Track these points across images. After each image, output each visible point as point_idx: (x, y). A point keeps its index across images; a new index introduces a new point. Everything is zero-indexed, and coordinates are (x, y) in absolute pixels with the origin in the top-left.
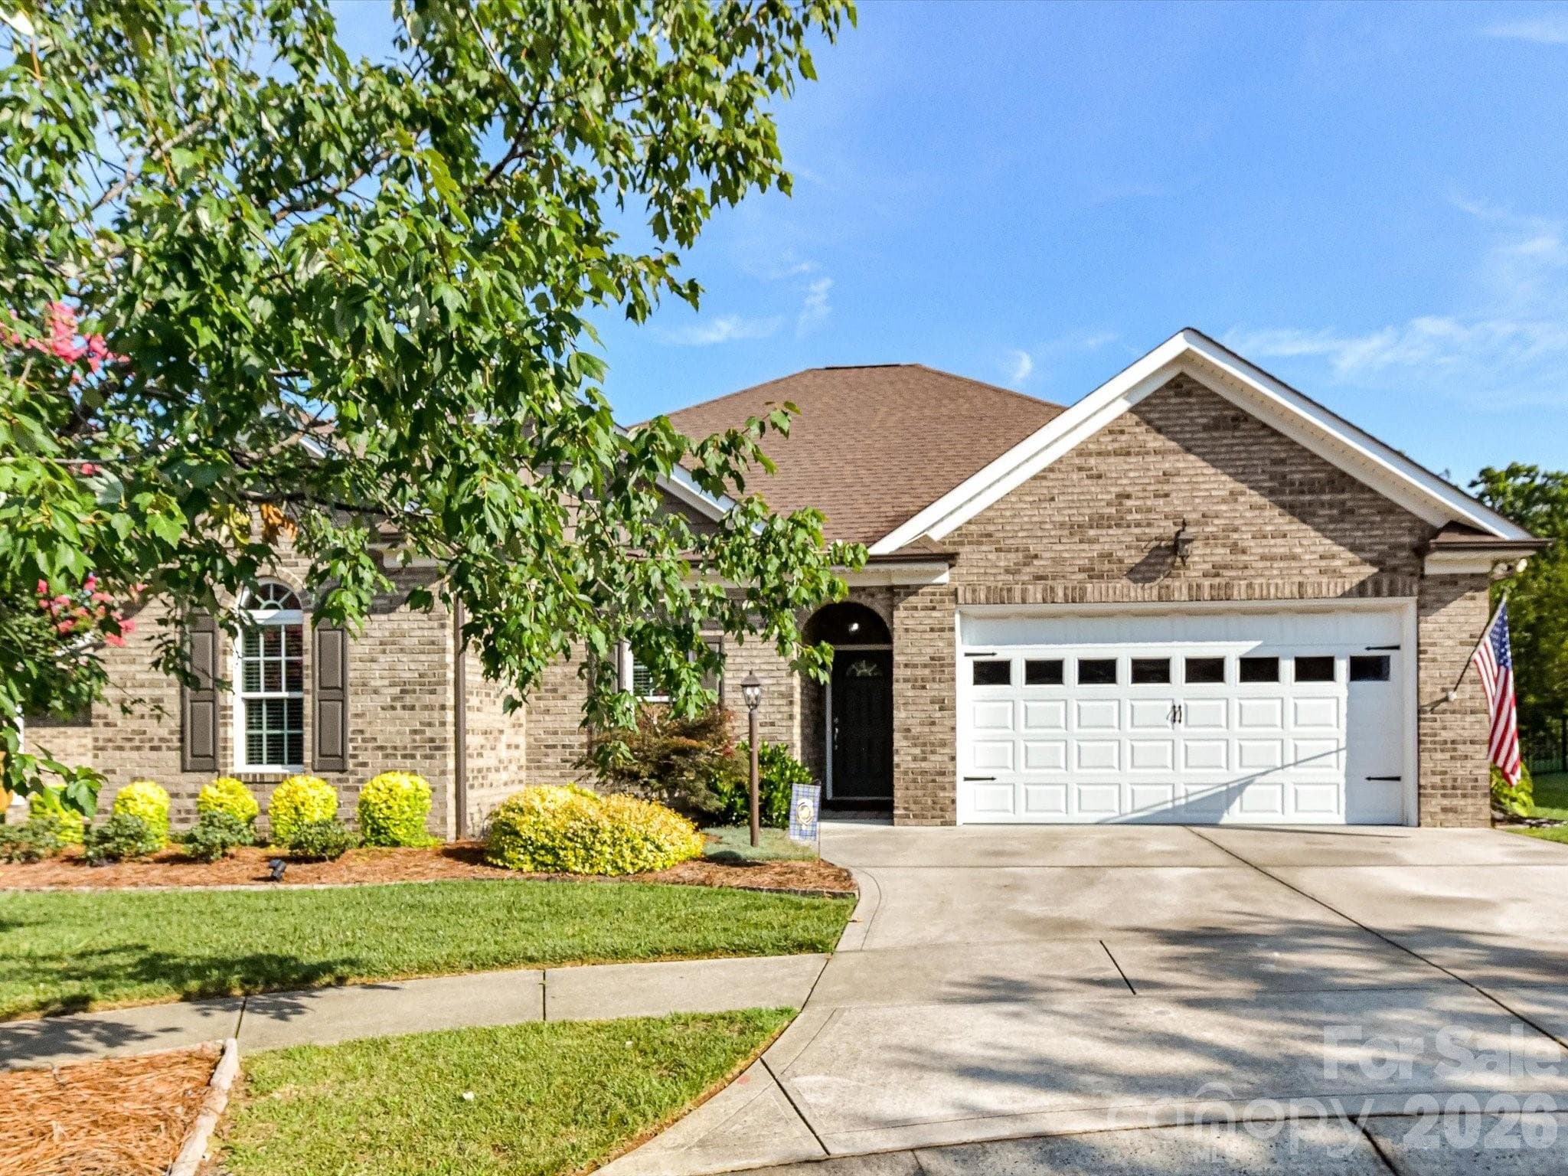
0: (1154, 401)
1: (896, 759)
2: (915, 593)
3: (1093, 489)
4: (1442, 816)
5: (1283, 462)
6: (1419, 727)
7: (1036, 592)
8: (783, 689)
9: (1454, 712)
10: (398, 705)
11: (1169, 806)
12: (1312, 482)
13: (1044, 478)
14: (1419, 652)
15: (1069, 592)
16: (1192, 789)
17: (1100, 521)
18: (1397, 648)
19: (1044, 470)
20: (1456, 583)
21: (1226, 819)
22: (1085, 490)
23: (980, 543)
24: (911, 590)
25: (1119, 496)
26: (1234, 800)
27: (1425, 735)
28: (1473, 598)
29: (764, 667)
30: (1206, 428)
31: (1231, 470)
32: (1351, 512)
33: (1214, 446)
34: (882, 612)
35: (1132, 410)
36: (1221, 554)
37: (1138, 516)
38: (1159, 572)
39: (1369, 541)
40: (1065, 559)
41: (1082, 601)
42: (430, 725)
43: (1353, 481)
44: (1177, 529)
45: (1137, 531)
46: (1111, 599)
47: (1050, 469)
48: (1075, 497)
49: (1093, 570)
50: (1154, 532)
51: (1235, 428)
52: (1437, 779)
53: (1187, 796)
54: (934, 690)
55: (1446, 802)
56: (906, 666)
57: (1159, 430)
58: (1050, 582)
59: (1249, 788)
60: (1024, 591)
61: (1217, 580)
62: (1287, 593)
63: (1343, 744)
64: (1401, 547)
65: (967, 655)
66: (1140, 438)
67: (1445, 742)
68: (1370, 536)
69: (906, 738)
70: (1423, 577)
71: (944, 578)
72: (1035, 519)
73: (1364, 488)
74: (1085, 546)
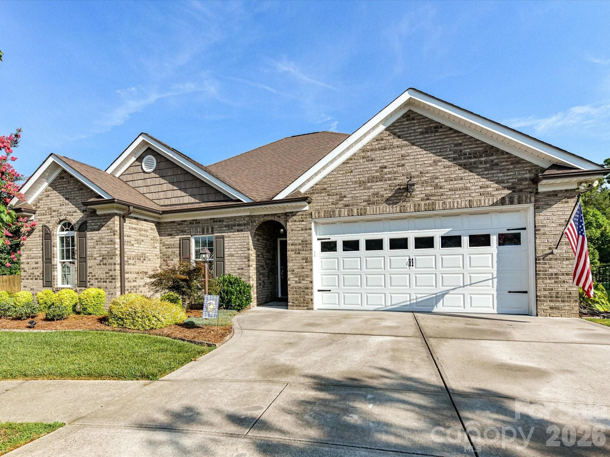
0: (397, 124)
1: (289, 282)
2: (295, 215)
3: (369, 166)
4: (550, 311)
5: (460, 144)
6: (536, 268)
7: (345, 212)
8: (246, 255)
9: (556, 259)
10: (102, 263)
11: (408, 303)
12: (475, 153)
13: (348, 163)
14: (535, 230)
15: (359, 211)
16: (418, 296)
17: (373, 179)
18: (525, 229)
19: (347, 160)
20: (556, 195)
21: (435, 310)
22: (366, 166)
23: (321, 193)
24: (293, 214)
25: (381, 168)
26: (439, 301)
27: (539, 271)
28: (567, 202)
29: (239, 247)
30: (421, 133)
31: (434, 151)
32: (497, 164)
33: (426, 141)
34: (283, 223)
35: (386, 130)
36: (429, 189)
37: (390, 176)
38: (400, 199)
39: (507, 178)
40: (357, 197)
41: (365, 214)
42: (111, 270)
43: (497, 150)
44: (409, 180)
45: (390, 182)
46: (378, 212)
47: (351, 159)
48: (361, 170)
49: (370, 201)
50: (398, 182)
51: (436, 131)
52: (547, 293)
53: (416, 299)
54: (303, 254)
55: (552, 304)
56: (292, 245)
57: (399, 137)
58: (351, 207)
59: (446, 296)
60: (340, 212)
61: (428, 201)
62: (463, 205)
63: (495, 276)
64: (526, 179)
65: (318, 239)
66: (390, 141)
67: (552, 274)
68: (507, 176)
69: (292, 274)
70: (537, 193)
71: (307, 208)
72: (344, 181)
73: (503, 153)
74: (366, 191)
